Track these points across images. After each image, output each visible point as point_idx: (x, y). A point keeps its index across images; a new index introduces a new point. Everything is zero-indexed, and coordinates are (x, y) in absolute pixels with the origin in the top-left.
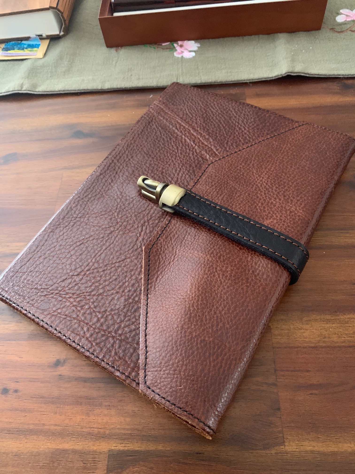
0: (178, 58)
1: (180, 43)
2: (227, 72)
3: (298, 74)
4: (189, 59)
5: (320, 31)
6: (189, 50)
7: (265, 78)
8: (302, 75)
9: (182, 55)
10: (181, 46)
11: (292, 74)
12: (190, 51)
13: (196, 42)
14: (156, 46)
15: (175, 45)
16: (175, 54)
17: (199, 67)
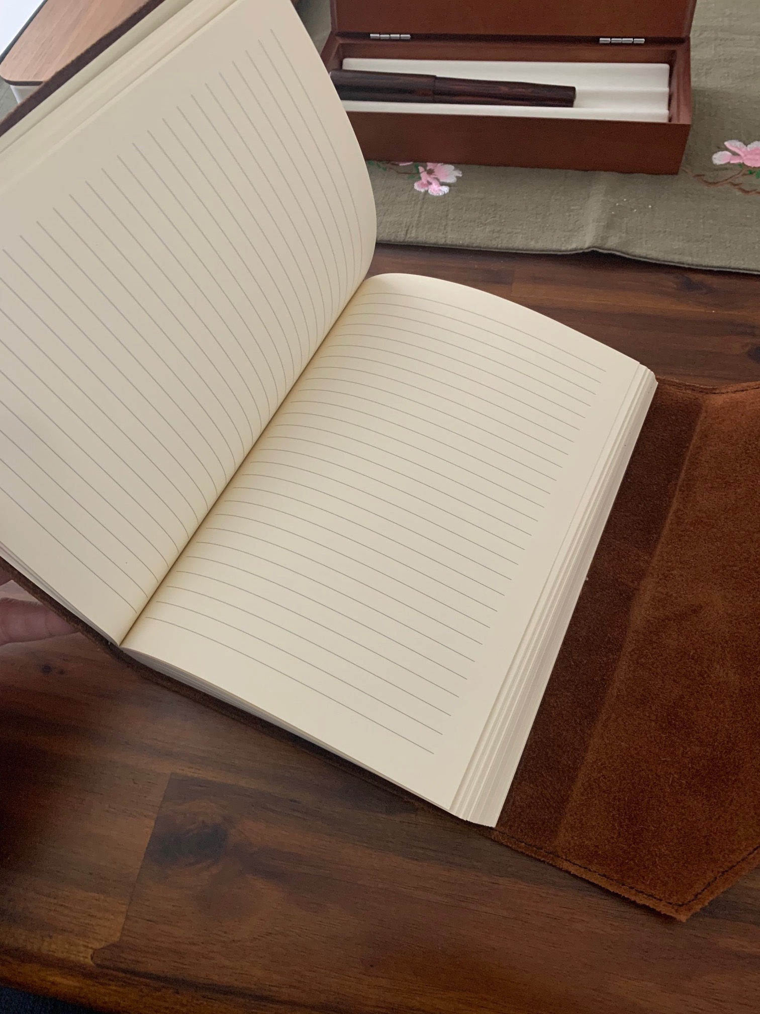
0: (419, 192)
1: (430, 166)
2: (493, 232)
3: (609, 252)
4: (437, 197)
5: (677, 177)
6: (442, 180)
7: (553, 251)
8: (618, 254)
9: (426, 189)
10: (430, 172)
11: (600, 251)
12: (442, 184)
13: (456, 168)
14: (389, 165)
15: (421, 169)
16: (417, 186)
17: (449, 216)
